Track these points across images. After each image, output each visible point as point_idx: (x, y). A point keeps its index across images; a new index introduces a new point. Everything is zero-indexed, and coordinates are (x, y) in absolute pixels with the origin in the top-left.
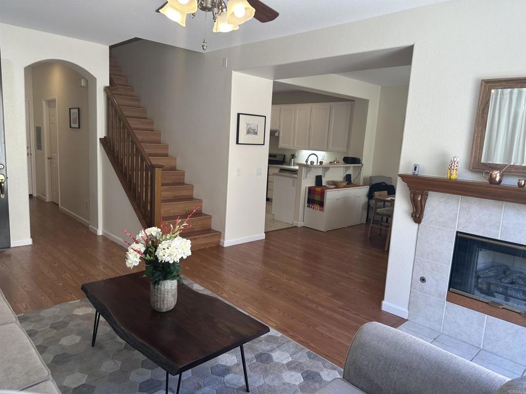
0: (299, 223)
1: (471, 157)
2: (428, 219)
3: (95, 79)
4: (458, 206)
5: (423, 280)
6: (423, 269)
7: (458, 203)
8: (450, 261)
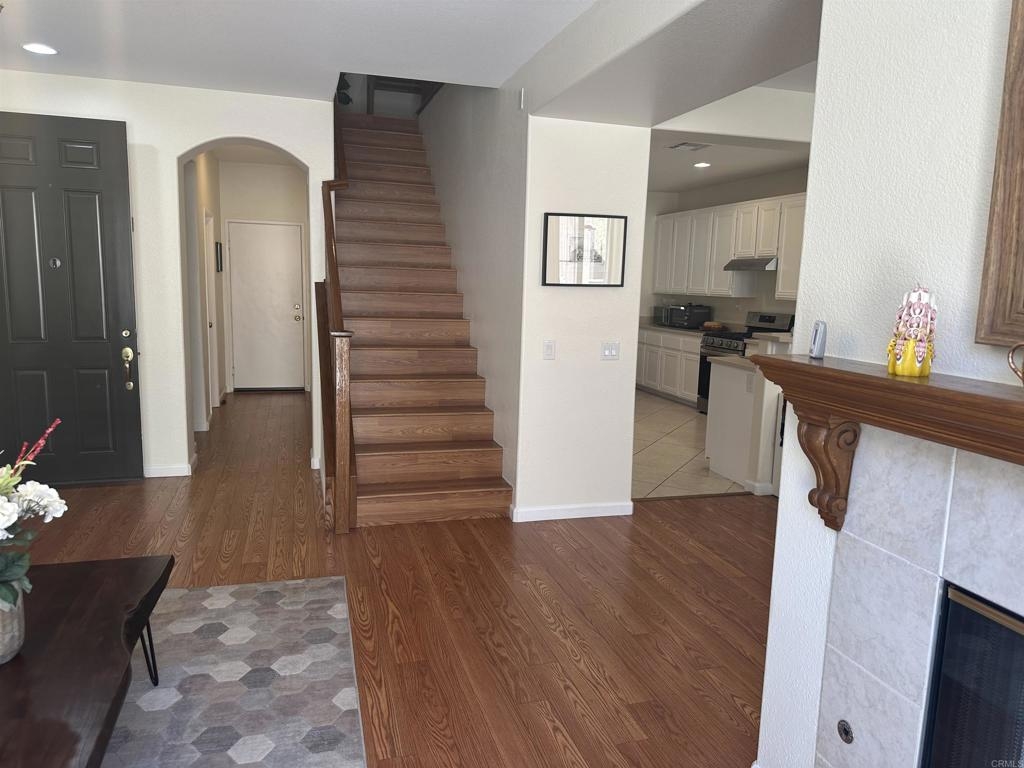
0: (757, 485)
1: (984, 287)
2: (860, 515)
3: (308, 168)
4: (946, 481)
5: (845, 732)
6: (846, 695)
7: (946, 470)
8: (920, 688)
